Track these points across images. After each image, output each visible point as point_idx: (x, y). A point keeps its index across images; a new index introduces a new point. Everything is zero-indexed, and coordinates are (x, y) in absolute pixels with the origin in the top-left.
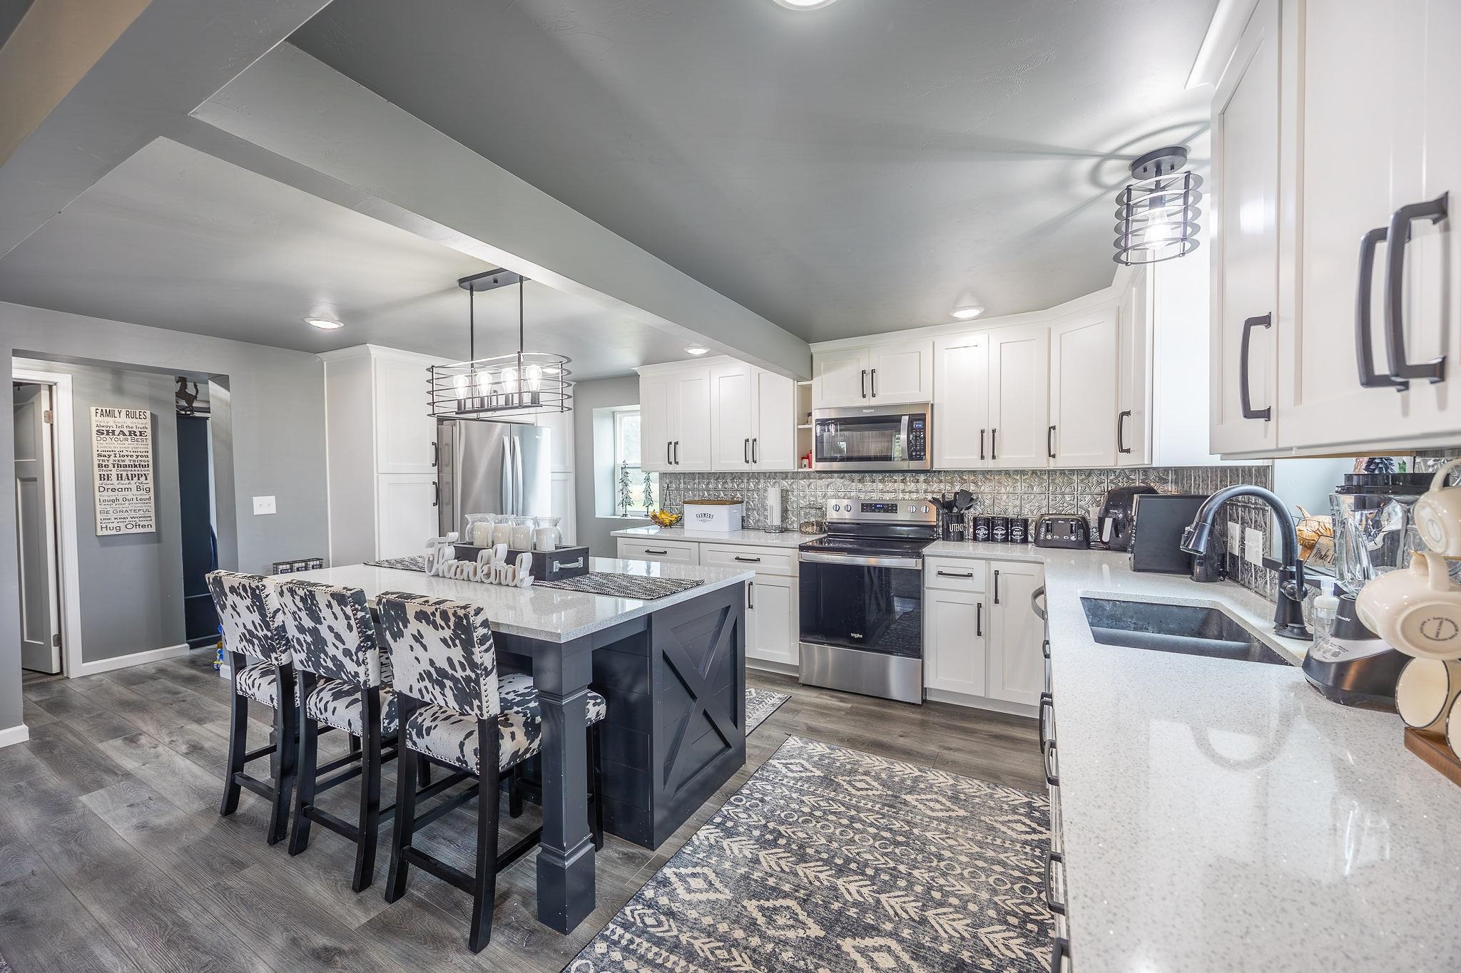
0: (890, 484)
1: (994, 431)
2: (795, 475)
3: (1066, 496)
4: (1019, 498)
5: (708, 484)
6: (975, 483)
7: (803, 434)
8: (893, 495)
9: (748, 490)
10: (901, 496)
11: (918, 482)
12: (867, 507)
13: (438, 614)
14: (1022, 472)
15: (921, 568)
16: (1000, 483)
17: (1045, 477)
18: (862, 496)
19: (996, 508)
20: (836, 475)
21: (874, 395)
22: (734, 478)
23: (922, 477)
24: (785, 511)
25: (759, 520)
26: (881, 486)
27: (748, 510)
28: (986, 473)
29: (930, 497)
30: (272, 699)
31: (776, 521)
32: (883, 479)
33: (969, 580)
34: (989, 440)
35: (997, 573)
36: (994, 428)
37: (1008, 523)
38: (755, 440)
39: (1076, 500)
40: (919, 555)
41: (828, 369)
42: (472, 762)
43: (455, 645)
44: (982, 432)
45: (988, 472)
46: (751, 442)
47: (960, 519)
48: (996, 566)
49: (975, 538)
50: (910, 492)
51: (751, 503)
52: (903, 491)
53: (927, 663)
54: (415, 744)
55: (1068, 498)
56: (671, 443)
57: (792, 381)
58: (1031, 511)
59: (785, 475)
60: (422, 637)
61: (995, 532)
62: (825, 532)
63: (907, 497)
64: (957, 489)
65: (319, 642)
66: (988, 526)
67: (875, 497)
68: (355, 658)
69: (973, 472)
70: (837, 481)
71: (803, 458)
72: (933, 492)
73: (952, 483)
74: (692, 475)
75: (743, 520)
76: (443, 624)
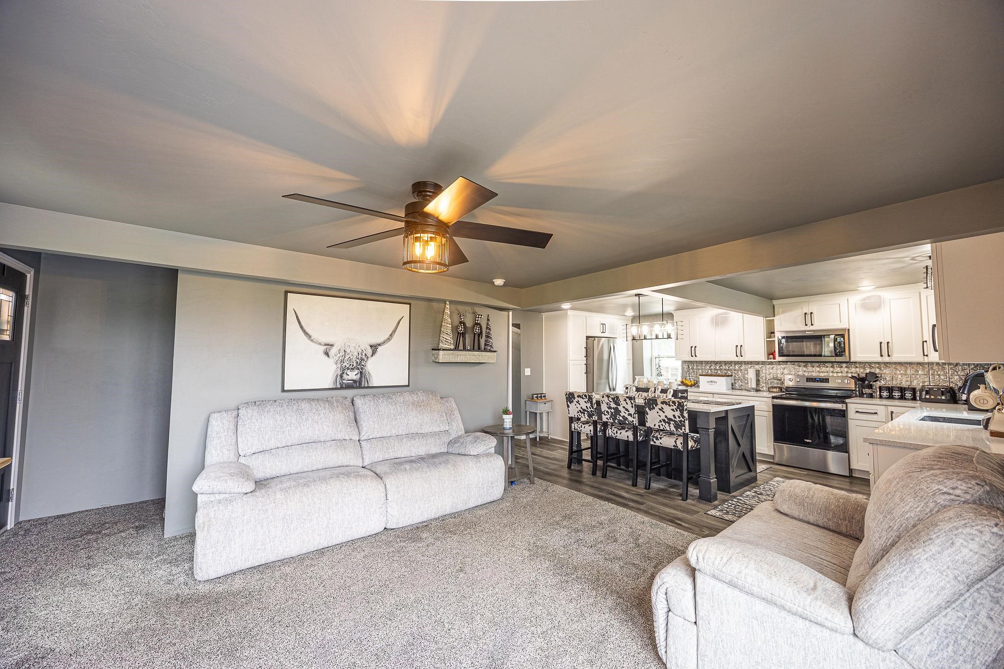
0: (824, 368)
1: (888, 343)
2: (763, 363)
3: (941, 376)
4: (910, 377)
5: (710, 366)
6: (880, 369)
7: (770, 344)
8: (826, 374)
9: (735, 370)
10: (831, 374)
11: (842, 367)
12: (809, 380)
13: (671, 402)
14: (911, 364)
15: (845, 409)
16: (896, 369)
17: (927, 366)
18: (806, 374)
19: (894, 382)
20: (789, 363)
21: (812, 325)
22: (726, 364)
23: (844, 365)
24: (758, 381)
25: (742, 385)
26: (818, 369)
27: (735, 380)
28: (886, 364)
29: (850, 375)
30: (590, 431)
31: (754, 386)
32: (819, 365)
33: (875, 416)
34: (885, 347)
35: (892, 413)
36: (888, 341)
37: (902, 390)
38: (741, 346)
39: (948, 378)
40: (844, 402)
41: (783, 312)
42: (680, 447)
43: (677, 411)
44: (881, 343)
45: (887, 363)
46: (739, 347)
47: (870, 387)
48: (891, 409)
49: (881, 397)
50: (837, 372)
51: (737, 376)
52: (832, 372)
53: (851, 456)
54: (655, 442)
55: (942, 377)
56: (692, 347)
57: (762, 318)
58: (917, 384)
59: (758, 363)
60: (663, 409)
61: (893, 394)
62: (784, 392)
63: (835, 375)
64: (868, 371)
65: (617, 412)
66: (889, 391)
67: (814, 375)
68: (633, 416)
69: (878, 363)
70: (789, 365)
71: (769, 355)
72: (852, 373)
73: (864, 368)
74: (701, 362)
75: (732, 385)
76: (673, 405)
